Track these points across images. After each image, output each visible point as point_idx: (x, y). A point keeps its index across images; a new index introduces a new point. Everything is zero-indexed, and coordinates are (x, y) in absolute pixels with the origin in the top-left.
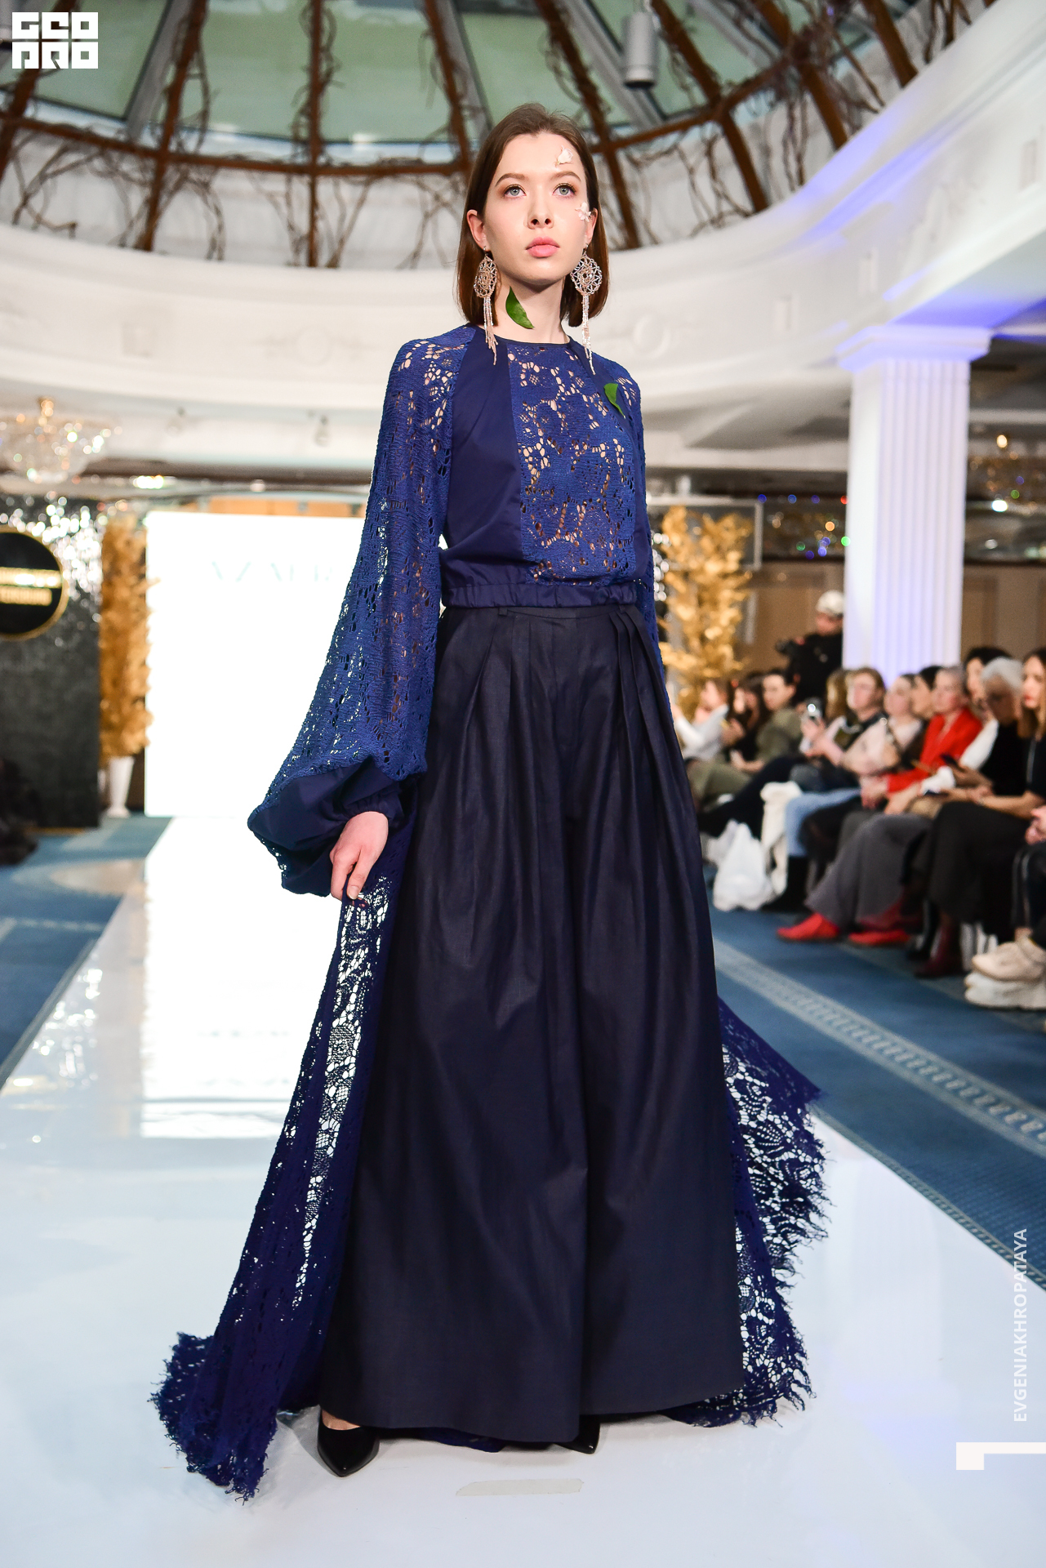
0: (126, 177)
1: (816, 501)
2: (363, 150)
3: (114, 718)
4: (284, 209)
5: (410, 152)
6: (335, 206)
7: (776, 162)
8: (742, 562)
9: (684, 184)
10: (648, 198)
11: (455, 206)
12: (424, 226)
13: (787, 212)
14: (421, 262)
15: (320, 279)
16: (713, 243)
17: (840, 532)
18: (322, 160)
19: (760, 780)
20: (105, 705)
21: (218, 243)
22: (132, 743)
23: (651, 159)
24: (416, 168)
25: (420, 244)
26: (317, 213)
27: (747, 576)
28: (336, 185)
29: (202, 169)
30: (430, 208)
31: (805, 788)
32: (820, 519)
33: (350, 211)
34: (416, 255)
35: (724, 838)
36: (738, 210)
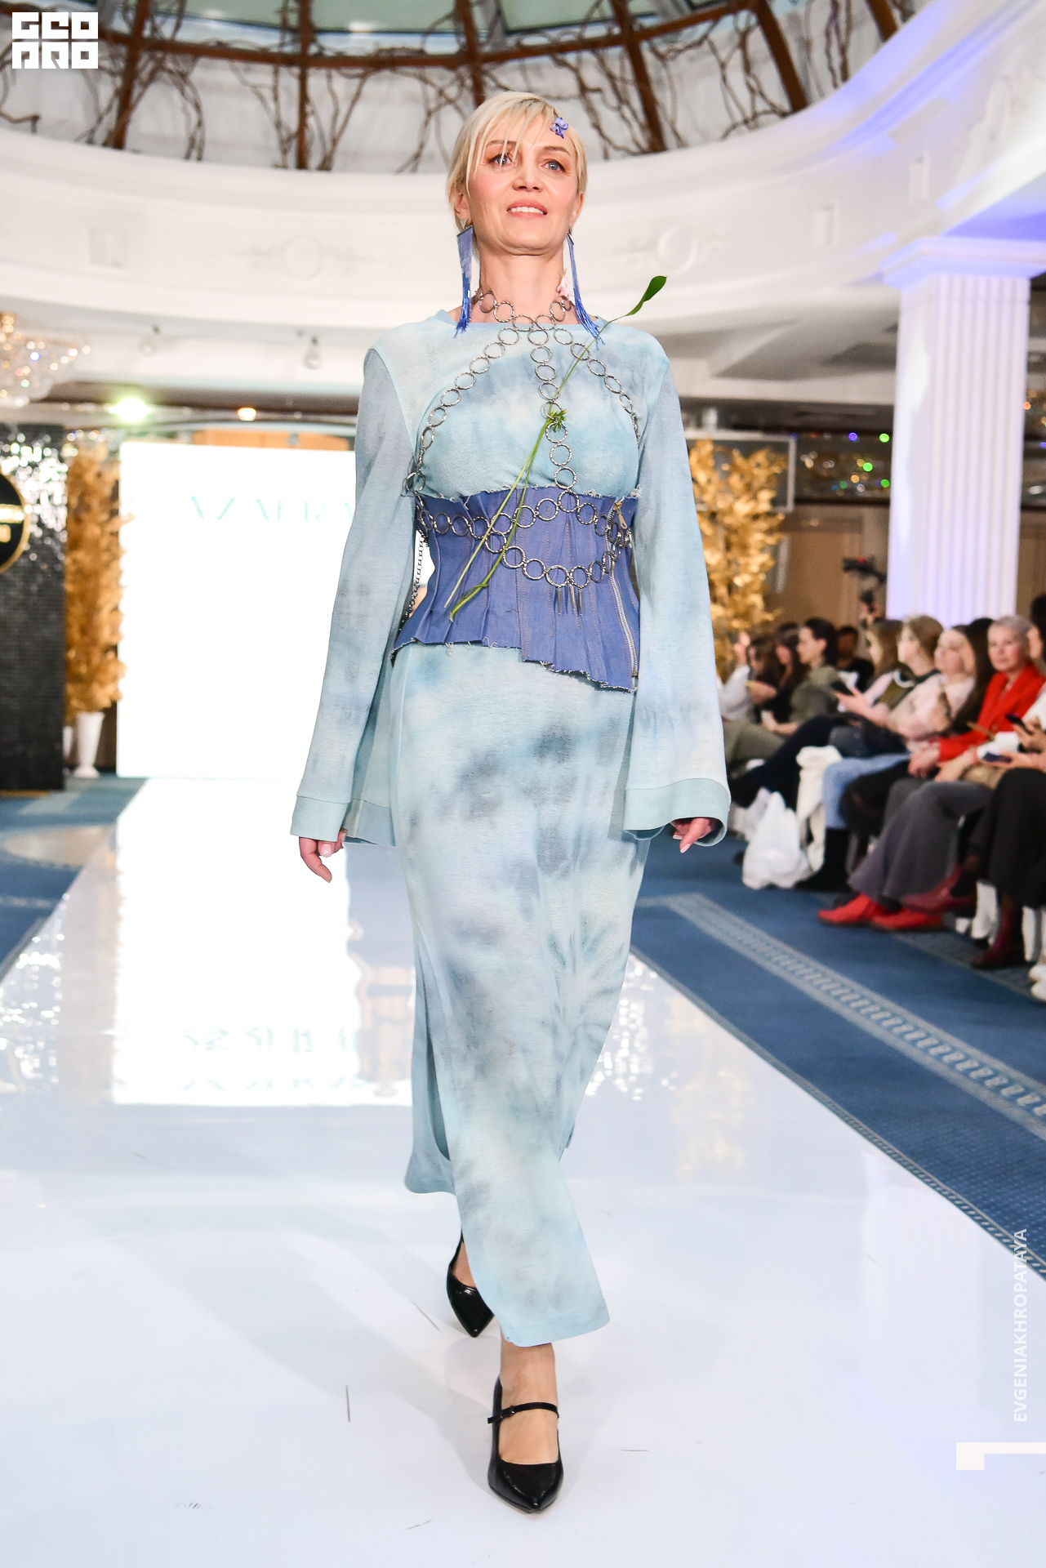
2: (361, 40)
3: (82, 670)
4: (272, 105)
5: (411, 43)
6: (328, 99)
7: (818, 56)
8: (774, 502)
9: (715, 80)
11: (460, 103)
12: (426, 123)
13: (828, 112)
14: (422, 166)
15: (310, 182)
16: (745, 144)
18: (313, 50)
19: (796, 743)
20: (72, 654)
21: (196, 140)
22: (103, 698)
23: (678, 52)
24: (418, 60)
25: (422, 146)
26: (308, 109)
27: (781, 517)
28: (329, 77)
29: (180, 58)
30: (432, 105)
31: (845, 753)
33: (344, 109)
34: (417, 156)
35: (754, 807)
36: (775, 110)
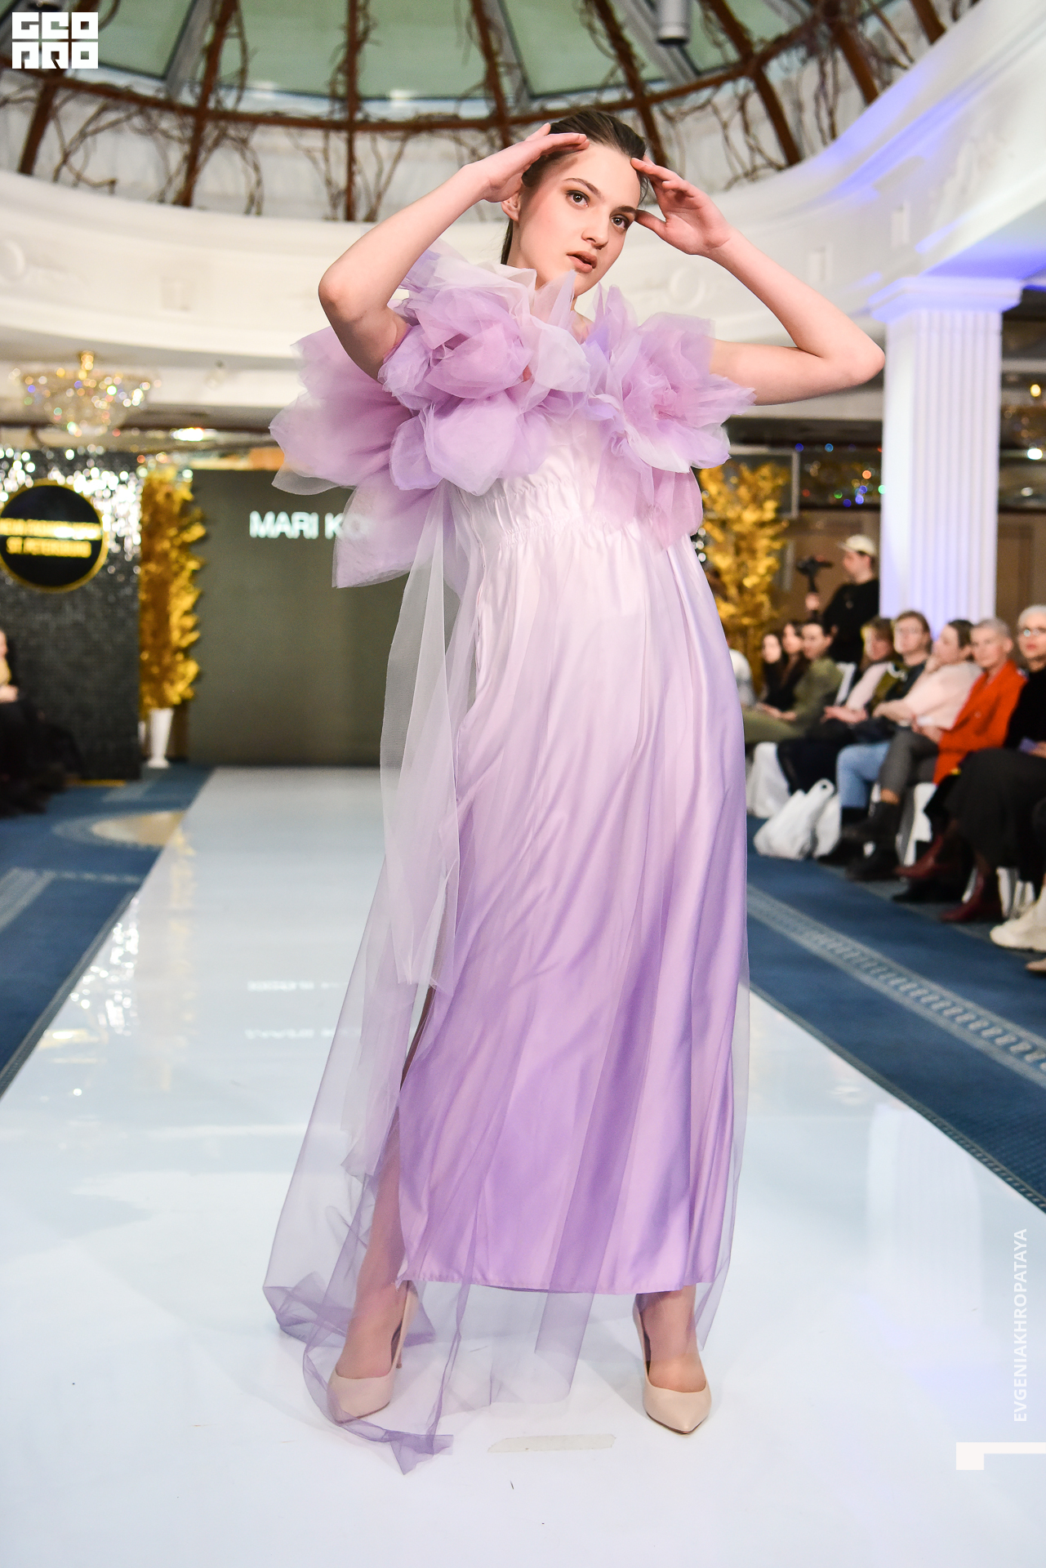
0: (166, 134)
1: (852, 450)
2: (401, 105)
3: (155, 670)
4: (322, 165)
5: (446, 108)
6: (373, 159)
7: (809, 117)
8: (778, 510)
9: (718, 138)
10: (683, 152)
13: (819, 166)
16: (747, 195)
17: (876, 481)
18: (359, 116)
20: (145, 656)
21: (257, 195)
22: (175, 696)
23: (685, 114)
24: (453, 124)
26: (355, 168)
27: (784, 524)
28: (374, 140)
29: (241, 126)
32: (857, 468)
33: (387, 167)
36: (771, 164)
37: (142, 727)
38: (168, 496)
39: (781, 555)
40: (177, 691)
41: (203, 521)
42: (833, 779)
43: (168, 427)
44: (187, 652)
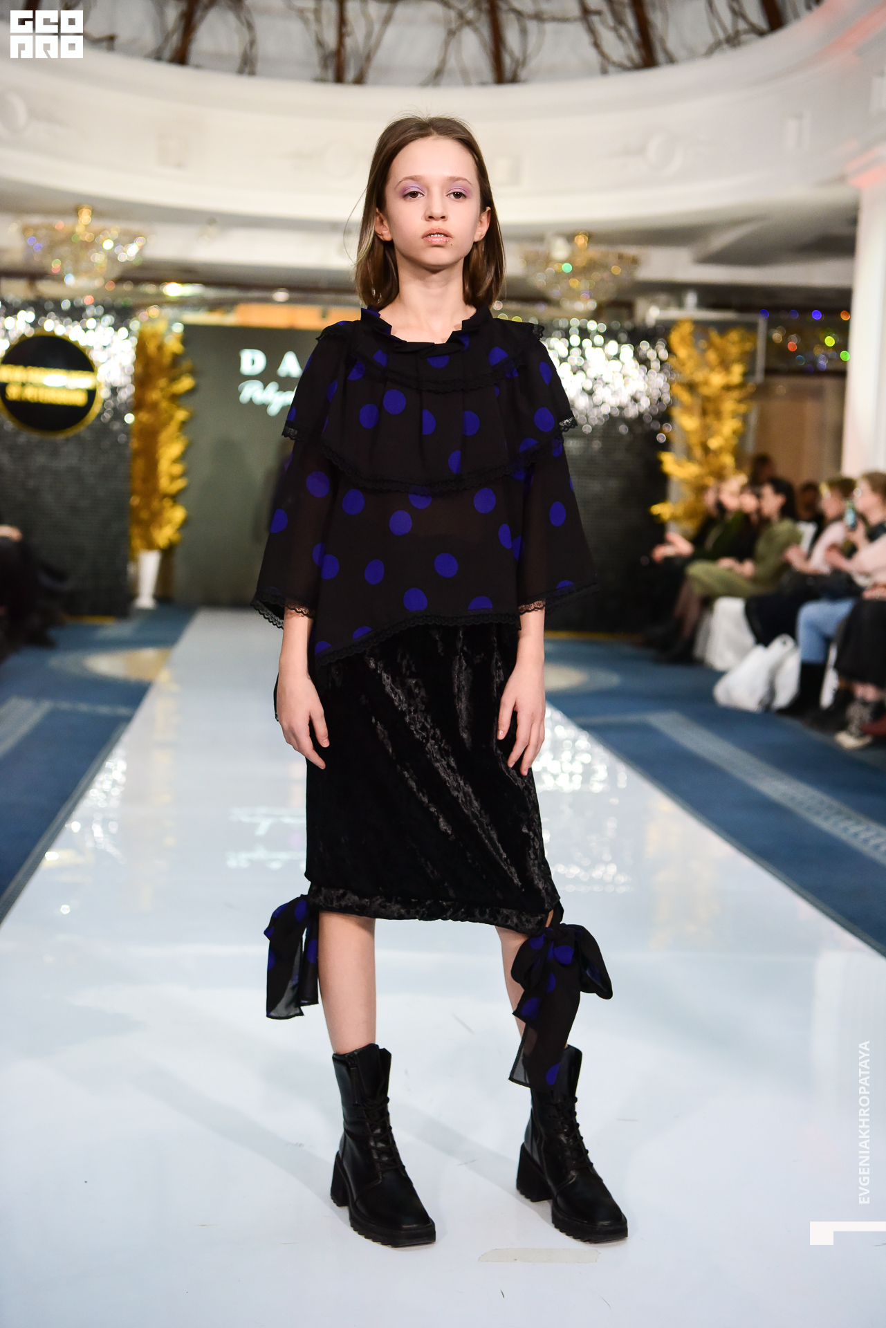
1: (817, 316)
3: (144, 515)
4: (314, 26)
6: (363, 22)
8: (748, 374)
9: (703, 5)
10: (664, 20)
11: (476, 23)
12: (447, 44)
14: (444, 79)
15: (346, 95)
16: (728, 62)
17: (842, 347)
21: (250, 59)
22: (160, 538)
25: (444, 62)
26: (345, 30)
27: (751, 387)
30: (454, 26)
32: (819, 334)
33: (376, 28)
34: (439, 72)
36: (754, 29)
37: (131, 569)
38: (160, 348)
39: (745, 418)
40: (165, 534)
41: (193, 373)
42: (792, 633)
43: (160, 281)
44: (175, 498)
